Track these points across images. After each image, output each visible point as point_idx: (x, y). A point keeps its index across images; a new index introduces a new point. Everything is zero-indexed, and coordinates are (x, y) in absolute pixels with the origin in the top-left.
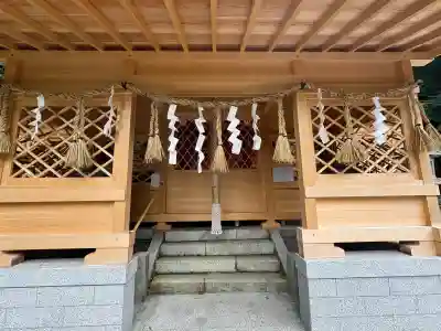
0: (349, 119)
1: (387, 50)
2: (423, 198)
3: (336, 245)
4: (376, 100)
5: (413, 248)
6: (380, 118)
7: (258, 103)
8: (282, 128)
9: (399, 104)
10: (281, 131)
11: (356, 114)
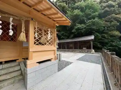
0: (43, 32)
1: (48, 17)
2: (54, 50)
3: (37, 63)
4: (49, 29)
5: (52, 60)
6: (49, 34)
7: (13, 18)
8: (23, 30)
9: (53, 32)
10: (23, 31)
11: (45, 31)
